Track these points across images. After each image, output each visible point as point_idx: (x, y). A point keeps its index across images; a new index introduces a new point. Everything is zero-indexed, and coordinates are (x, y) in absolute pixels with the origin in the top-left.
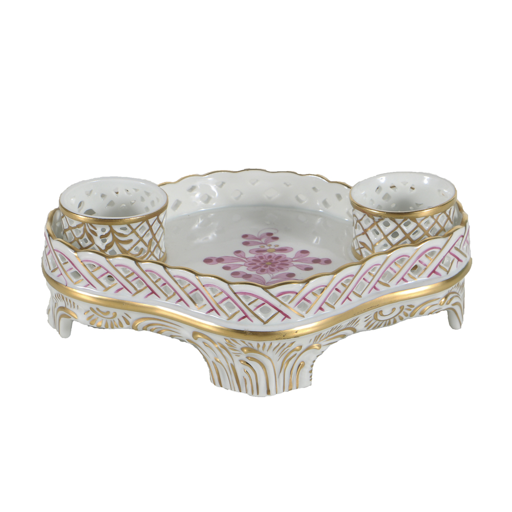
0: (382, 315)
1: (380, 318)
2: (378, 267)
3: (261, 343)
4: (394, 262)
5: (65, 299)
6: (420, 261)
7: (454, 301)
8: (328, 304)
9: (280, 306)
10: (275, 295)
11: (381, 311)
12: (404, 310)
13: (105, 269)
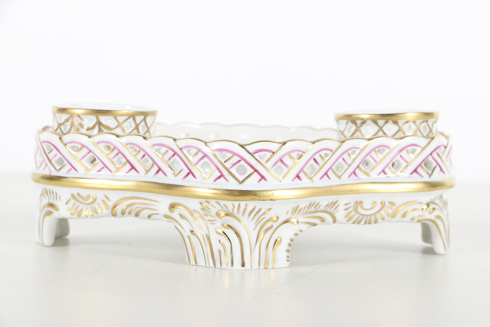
0: (363, 208)
1: (360, 210)
2: (358, 151)
3: (236, 204)
4: (374, 149)
5: (48, 193)
6: (401, 156)
7: (436, 213)
8: (305, 173)
9: (256, 164)
10: (251, 152)
11: (361, 202)
12: (385, 208)
13: (87, 148)
